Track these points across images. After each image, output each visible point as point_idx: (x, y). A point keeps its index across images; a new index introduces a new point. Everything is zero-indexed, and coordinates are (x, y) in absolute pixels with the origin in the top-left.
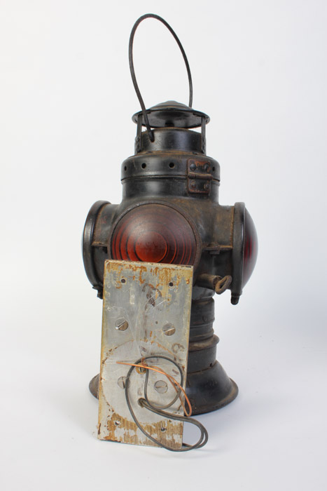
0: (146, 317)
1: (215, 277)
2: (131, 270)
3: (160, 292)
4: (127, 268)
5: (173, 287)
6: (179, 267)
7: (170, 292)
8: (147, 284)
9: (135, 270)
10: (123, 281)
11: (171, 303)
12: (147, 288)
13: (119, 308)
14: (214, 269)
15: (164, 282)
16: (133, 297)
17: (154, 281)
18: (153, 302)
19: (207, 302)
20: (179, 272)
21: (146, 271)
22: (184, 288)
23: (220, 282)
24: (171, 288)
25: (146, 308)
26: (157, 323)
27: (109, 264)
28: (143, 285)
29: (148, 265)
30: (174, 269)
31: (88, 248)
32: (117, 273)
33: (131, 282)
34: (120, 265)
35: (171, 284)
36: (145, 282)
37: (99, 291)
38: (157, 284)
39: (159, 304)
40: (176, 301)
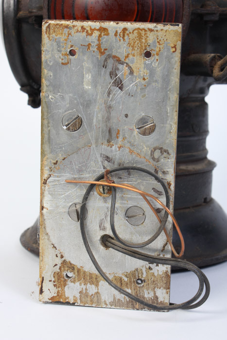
0: (110, 107)
1: (213, 55)
2: (85, 34)
3: (130, 68)
4: (78, 31)
5: (152, 58)
6: (160, 26)
7: (147, 66)
8: (109, 56)
9: (91, 34)
10: (72, 53)
11: (149, 84)
12: (110, 62)
13: (67, 97)
14: (209, 47)
15: (137, 51)
16: (88, 77)
17: (121, 49)
18: (119, 84)
19: (197, 104)
20: (160, 34)
21: (108, 34)
22: (169, 59)
23: (220, 63)
24: (148, 61)
25: (109, 94)
26: (126, 116)
27: (49, 27)
28: (103, 57)
29: (111, 25)
30: (151, 30)
31: (11, 23)
32: (62, 40)
33: (84, 54)
34: (67, 27)
35: (148, 55)
36: (107, 53)
37: (30, 95)
38: (125, 54)
39: (130, 85)
40: (156, 81)
